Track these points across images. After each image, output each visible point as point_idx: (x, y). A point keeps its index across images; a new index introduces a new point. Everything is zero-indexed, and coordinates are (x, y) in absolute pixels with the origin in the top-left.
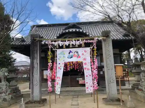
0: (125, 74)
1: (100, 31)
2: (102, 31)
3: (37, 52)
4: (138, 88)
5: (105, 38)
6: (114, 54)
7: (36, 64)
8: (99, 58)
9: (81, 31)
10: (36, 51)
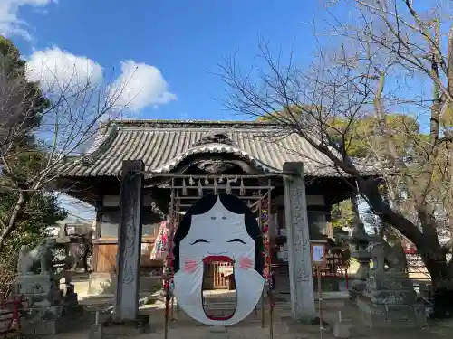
0: (336, 261)
1: (280, 161)
2: (284, 161)
3: (135, 201)
4: (362, 297)
5: (291, 177)
6: (309, 208)
7: (132, 231)
8: (276, 218)
9: (236, 150)
10: (132, 200)
